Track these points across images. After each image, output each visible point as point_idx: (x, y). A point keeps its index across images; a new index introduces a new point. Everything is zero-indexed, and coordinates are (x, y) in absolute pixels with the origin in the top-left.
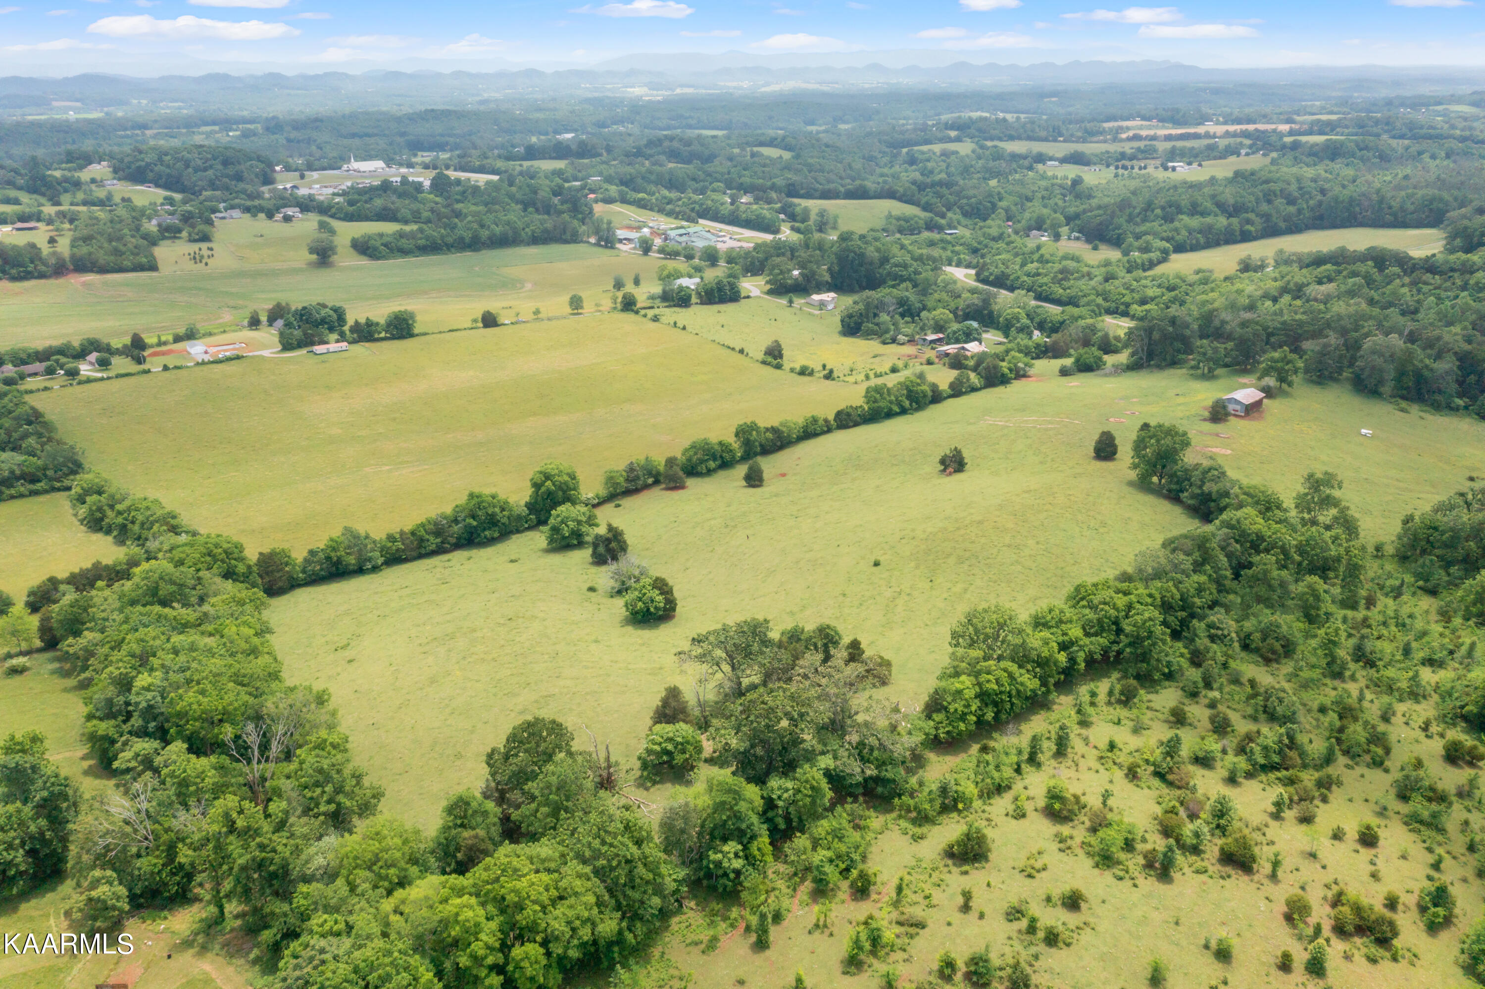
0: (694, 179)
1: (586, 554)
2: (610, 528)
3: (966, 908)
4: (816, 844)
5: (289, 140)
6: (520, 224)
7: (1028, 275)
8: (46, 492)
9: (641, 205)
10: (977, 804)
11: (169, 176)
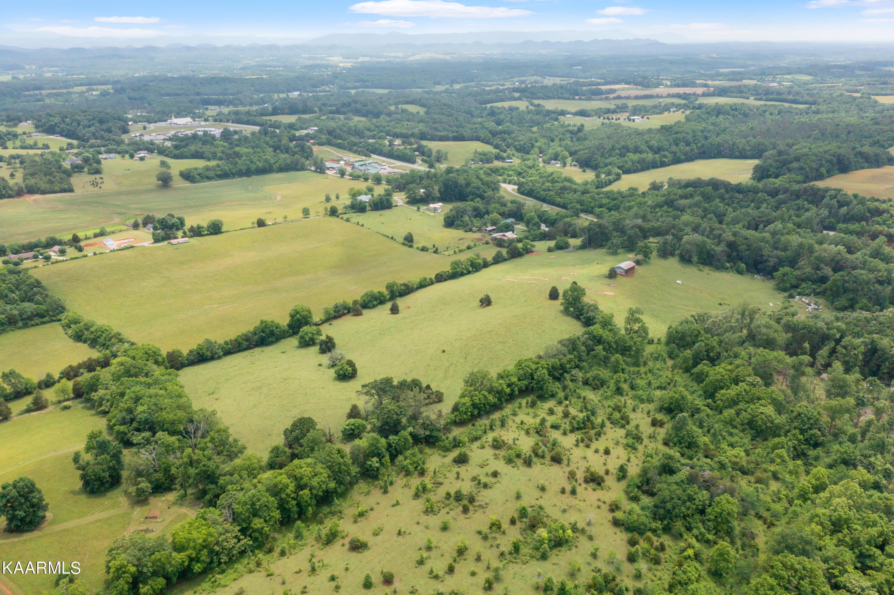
0: (369, 130)
1: (317, 348)
2: (328, 337)
3: (458, 478)
4: (406, 458)
5: (130, 98)
6: (272, 161)
7: (544, 190)
8: (49, 322)
9: (340, 147)
10: (467, 444)
11: (69, 130)
